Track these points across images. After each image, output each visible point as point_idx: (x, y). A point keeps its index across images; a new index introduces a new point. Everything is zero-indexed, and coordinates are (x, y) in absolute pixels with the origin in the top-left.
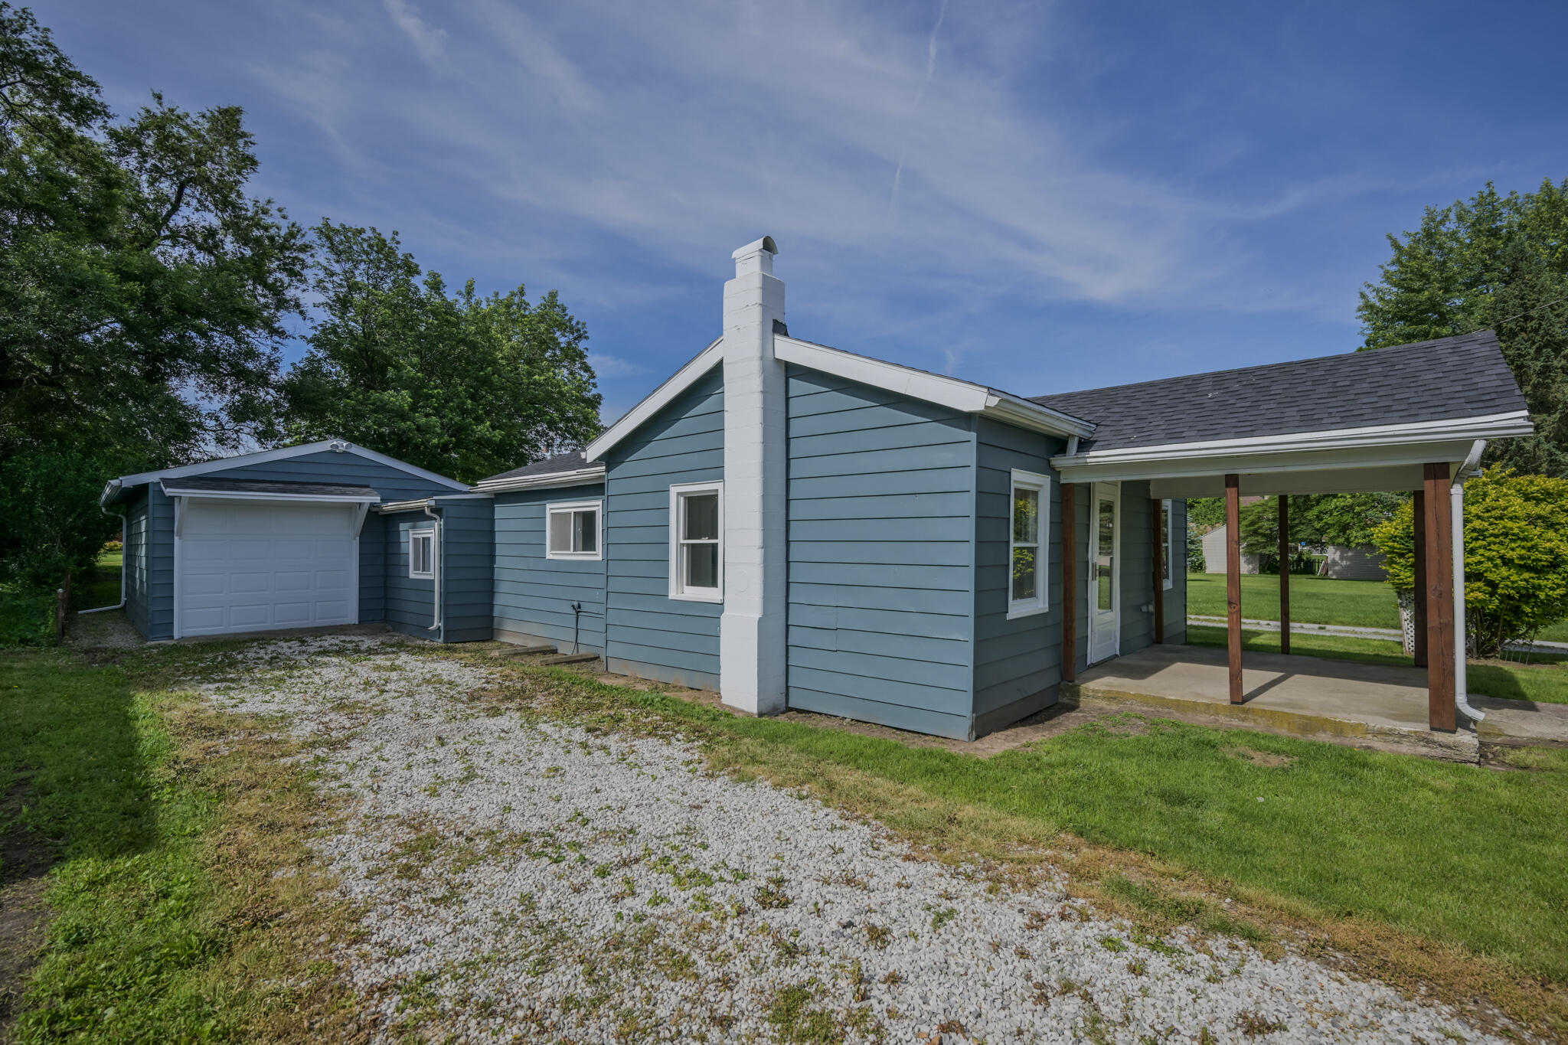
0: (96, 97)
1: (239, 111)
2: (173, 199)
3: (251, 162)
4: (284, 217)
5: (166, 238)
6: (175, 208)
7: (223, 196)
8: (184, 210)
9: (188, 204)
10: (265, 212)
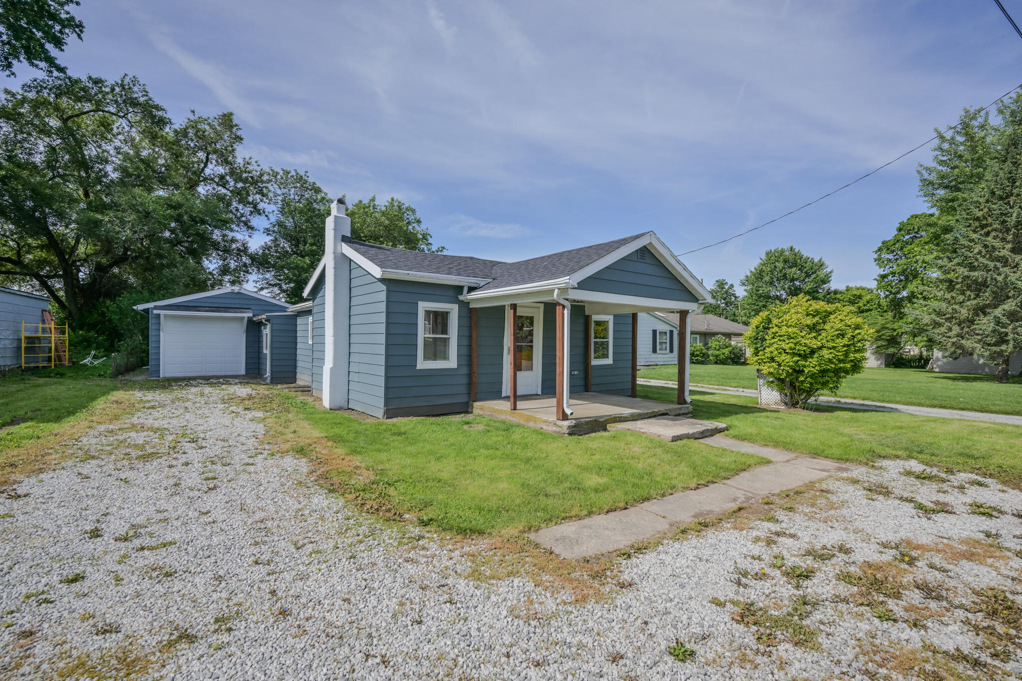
0: (165, 115)
1: (231, 114)
2: (205, 161)
3: (239, 139)
4: (258, 166)
5: (202, 181)
6: (206, 165)
7: (225, 158)
8: (210, 166)
9: (211, 163)
10: (248, 164)
